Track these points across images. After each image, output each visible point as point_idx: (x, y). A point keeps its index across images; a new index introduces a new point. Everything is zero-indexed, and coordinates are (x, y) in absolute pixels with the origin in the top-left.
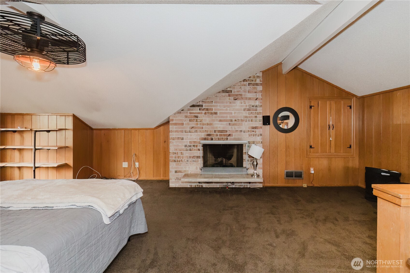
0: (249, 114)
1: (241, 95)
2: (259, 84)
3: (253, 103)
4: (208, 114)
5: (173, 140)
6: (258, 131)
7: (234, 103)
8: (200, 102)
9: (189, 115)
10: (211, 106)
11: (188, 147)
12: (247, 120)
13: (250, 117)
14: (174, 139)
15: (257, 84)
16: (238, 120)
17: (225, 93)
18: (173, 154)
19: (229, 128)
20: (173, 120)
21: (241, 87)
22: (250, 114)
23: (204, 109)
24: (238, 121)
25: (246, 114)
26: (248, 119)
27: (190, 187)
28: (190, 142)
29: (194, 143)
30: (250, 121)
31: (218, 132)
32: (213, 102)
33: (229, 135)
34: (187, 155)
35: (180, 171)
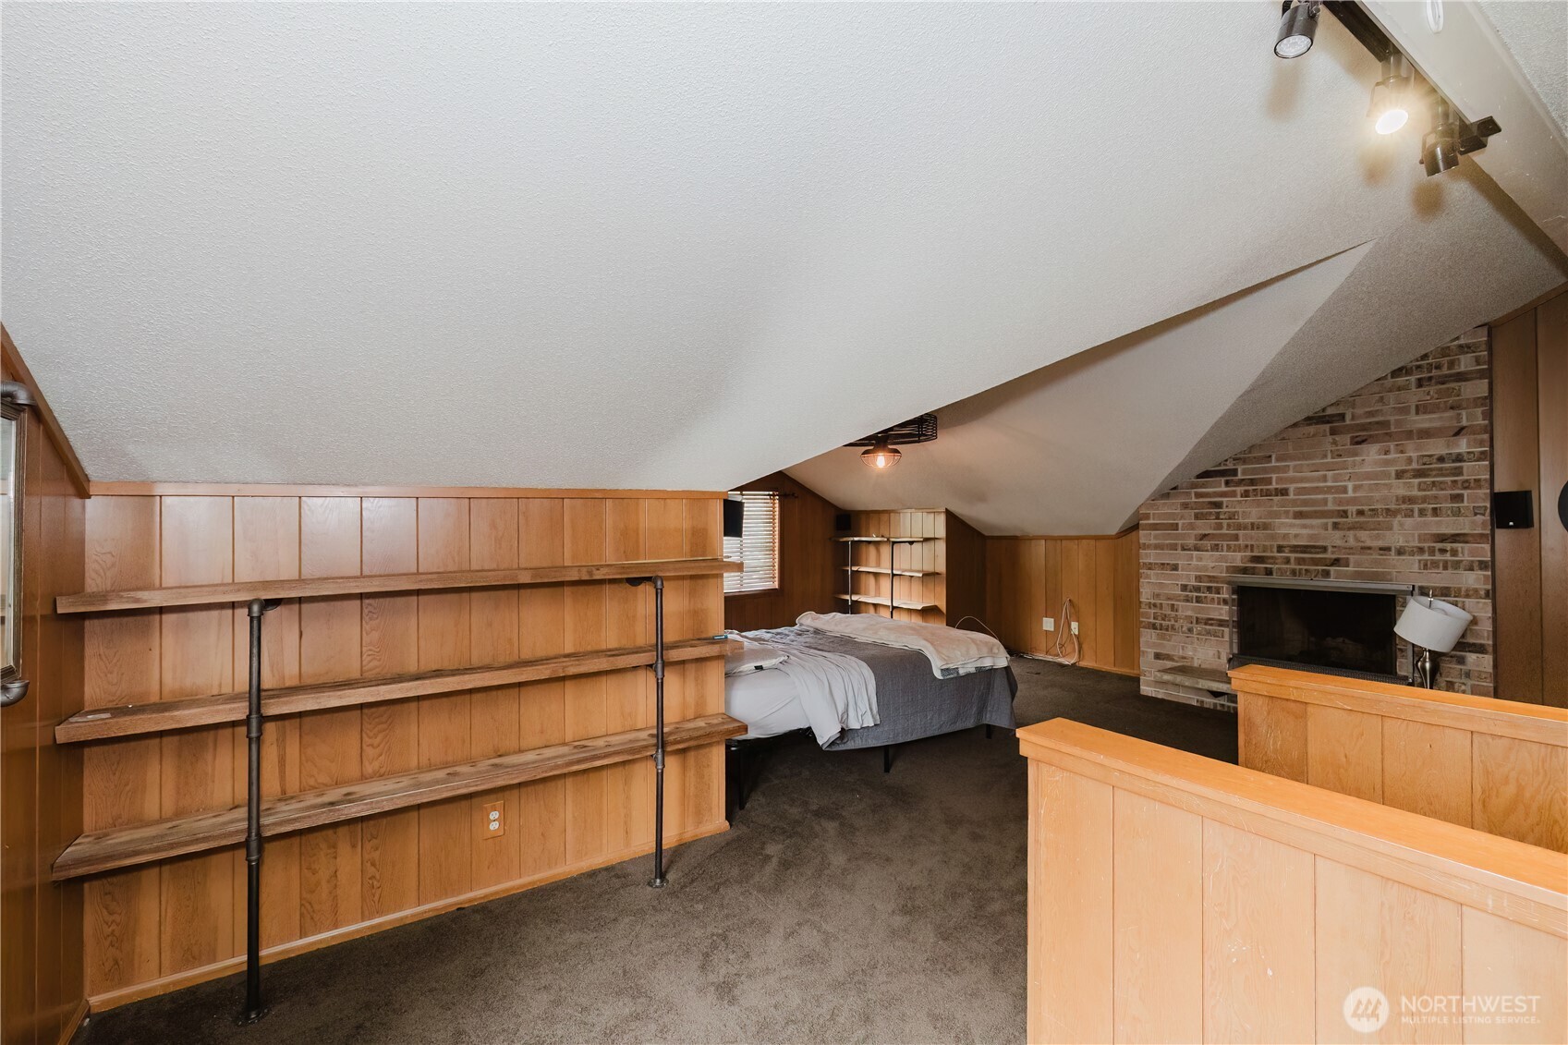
0: (1420, 490)
1: (1385, 424)
2: (1471, 372)
3: (1437, 447)
4: (1255, 496)
5: (1150, 569)
6: (1466, 552)
7: (1356, 455)
8: (1226, 460)
9: (1194, 500)
10: (1265, 470)
11: (1191, 591)
12: (1412, 511)
13: (1424, 500)
14: (1150, 567)
15: (1461, 377)
16: (1370, 510)
17: (1316, 424)
18: (1150, 608)
19: (1334, 539)
20: (1147, 516)
21: (1382, 398)
22: (1424, 490)
23: (1241, 482)
24: (1372, 516)
25: (1410, 487)
26: (1416, 507)
27: (1199, 705)
28: (1199, 578)
29: (1211, 582)
30: (1430, 512)
31: (1291, 552)
32: (1273, 458)
33: (1336, 562)
34: (1189, 613)
35: (1168, 655)
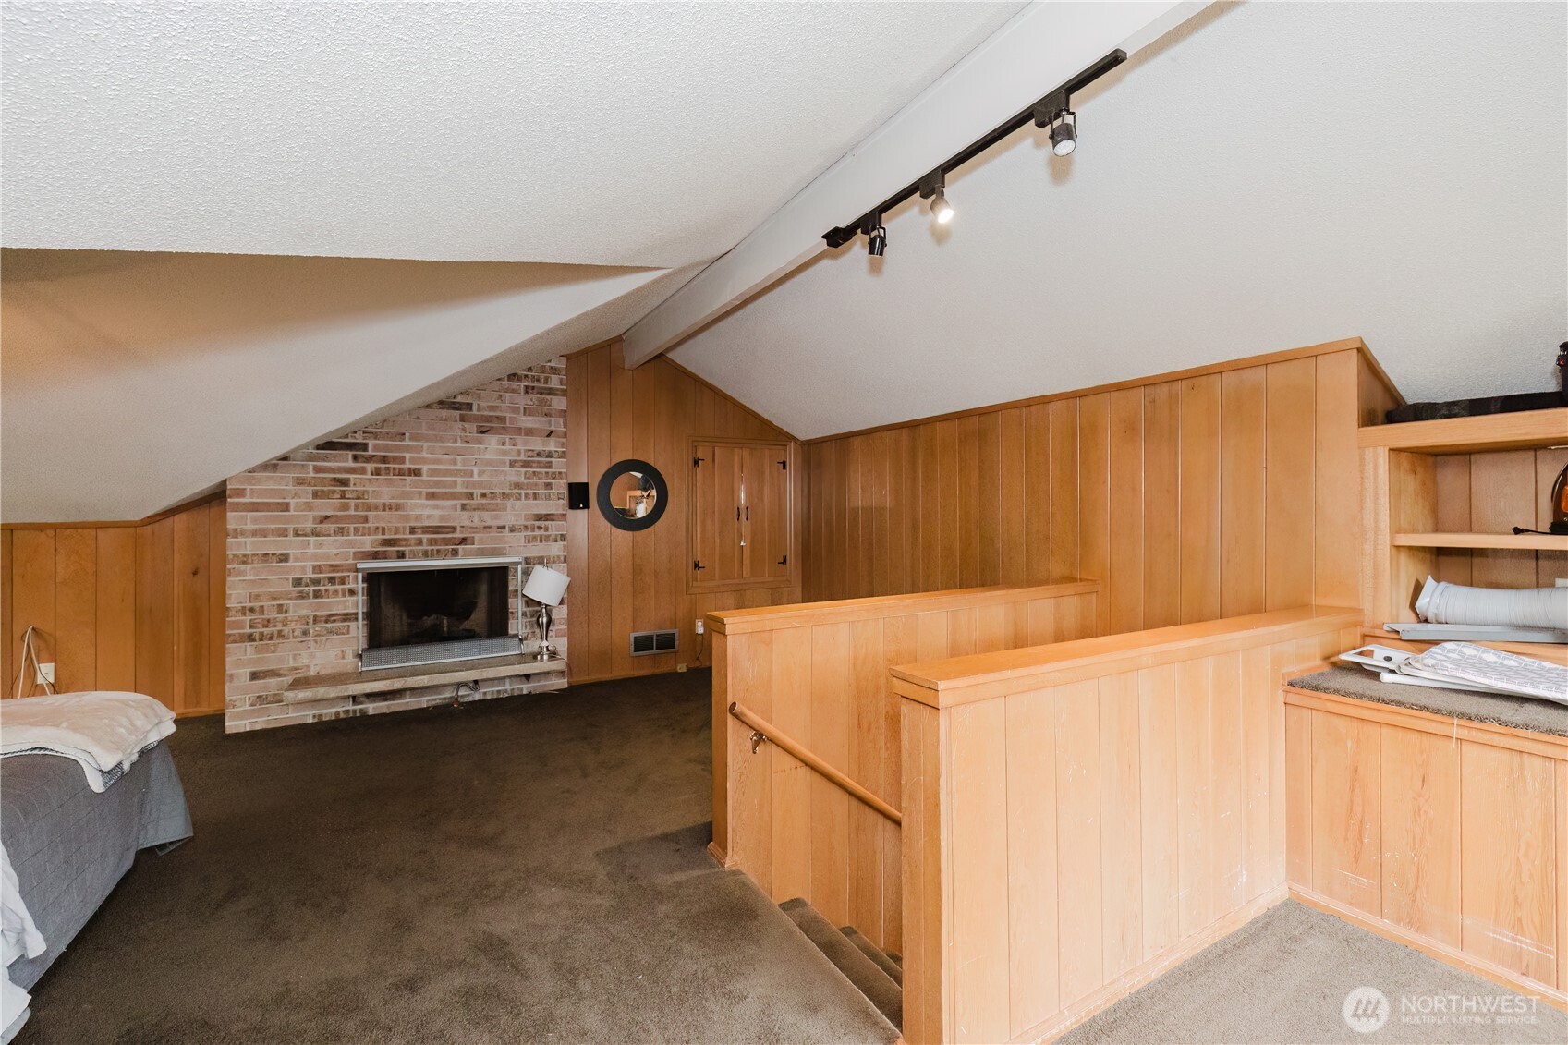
0: (525, 478)
1: (502, 419)
2: (557, 389)
3: (537, 444)
4: (388, 474)
5: (244, 562)
6: (554, 528)
7: (480, 443)
8: (355, 433)
9: (312, 474)
10: (398, 448)
11: (307, 586)
12: (520, 495)
13: (529, 486)
14: (245, 560)
15: (552, 392)
16: (491, 493)
17: (448, 409)
18: (244, 614)
19: (462, 519)
20: (241, 493)
21: (501, 396)
22: (528, 478)
23: (370, 459)
24: (492, 499)
25: (517, 475)
26: (523, 492)
27: (316, 720)
28: (317, 569)
29: (334, 571)
30: (531, 496)
31: (423, 533)
32: (407, 435)
33: (463, 541)
34: (304, 612)
35: (273, 670)
